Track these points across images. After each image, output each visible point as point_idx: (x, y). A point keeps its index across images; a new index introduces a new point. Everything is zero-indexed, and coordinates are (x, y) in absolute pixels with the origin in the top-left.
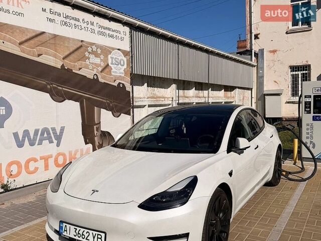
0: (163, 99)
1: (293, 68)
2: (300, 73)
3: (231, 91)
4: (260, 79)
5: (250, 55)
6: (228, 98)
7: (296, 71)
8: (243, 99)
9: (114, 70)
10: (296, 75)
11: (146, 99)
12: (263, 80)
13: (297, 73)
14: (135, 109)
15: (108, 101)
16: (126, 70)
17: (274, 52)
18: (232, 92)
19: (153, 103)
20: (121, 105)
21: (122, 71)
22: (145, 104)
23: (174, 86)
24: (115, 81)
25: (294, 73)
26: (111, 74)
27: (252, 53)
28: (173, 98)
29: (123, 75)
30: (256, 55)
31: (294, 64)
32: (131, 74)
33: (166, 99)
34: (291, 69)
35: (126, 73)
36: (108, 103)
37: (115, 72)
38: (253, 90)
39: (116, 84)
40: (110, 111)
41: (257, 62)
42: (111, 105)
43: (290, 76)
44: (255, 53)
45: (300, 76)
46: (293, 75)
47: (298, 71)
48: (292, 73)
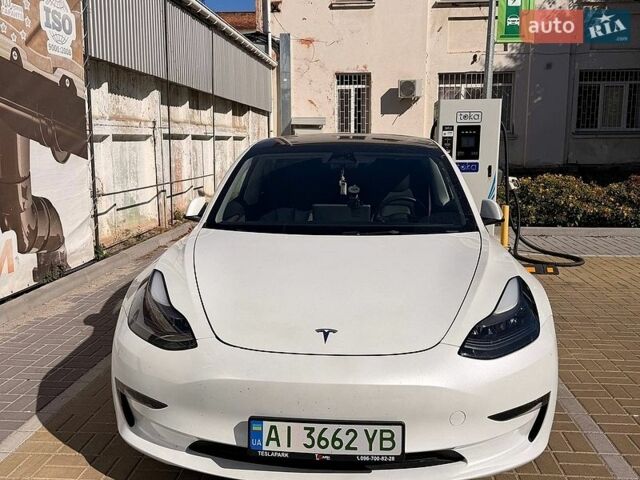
0: (137, 124)
1: (342, 78)
2: (352, 88)
3: (240, 115)
4: (284, 93)
5: (262, 43)
6: (238, 128)
7: (346, 83)
8: (259, 132)
9: (51, 42)
10: (346, 91)
11: (107, 122)
12: (290, 97)
13: (347, 87)
14: (95, 144)
15: (44, 122)
16: (76, 45)
17: (308, 42)
18: (242, 118)
19: (120, 133)
20: (68, 133)
21: (68, 46)
22: (106, 134)
23: (156, 95)
24: (55, 69)
25: (343, 87)
26: (45, 53)
27: (267, 40)
28: (154, 122)
29: (70, 57)
30: (276, 45)
31: (344, 69)
32: (85, 57)
33: (142, 123)
34: (338, 78)
35: (75, 53)
36: (42, 124)
37: (56, 49)
38: (272, 116)
39: (55, 77)
40: (49, 146)
41: (278, 59)
42: (49, 131)
43: (336, 93)
44: (273, 40)
45: (353, 94)
46: (341, 91)
47: (351, 84)
48: (340, 87)
